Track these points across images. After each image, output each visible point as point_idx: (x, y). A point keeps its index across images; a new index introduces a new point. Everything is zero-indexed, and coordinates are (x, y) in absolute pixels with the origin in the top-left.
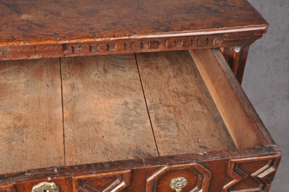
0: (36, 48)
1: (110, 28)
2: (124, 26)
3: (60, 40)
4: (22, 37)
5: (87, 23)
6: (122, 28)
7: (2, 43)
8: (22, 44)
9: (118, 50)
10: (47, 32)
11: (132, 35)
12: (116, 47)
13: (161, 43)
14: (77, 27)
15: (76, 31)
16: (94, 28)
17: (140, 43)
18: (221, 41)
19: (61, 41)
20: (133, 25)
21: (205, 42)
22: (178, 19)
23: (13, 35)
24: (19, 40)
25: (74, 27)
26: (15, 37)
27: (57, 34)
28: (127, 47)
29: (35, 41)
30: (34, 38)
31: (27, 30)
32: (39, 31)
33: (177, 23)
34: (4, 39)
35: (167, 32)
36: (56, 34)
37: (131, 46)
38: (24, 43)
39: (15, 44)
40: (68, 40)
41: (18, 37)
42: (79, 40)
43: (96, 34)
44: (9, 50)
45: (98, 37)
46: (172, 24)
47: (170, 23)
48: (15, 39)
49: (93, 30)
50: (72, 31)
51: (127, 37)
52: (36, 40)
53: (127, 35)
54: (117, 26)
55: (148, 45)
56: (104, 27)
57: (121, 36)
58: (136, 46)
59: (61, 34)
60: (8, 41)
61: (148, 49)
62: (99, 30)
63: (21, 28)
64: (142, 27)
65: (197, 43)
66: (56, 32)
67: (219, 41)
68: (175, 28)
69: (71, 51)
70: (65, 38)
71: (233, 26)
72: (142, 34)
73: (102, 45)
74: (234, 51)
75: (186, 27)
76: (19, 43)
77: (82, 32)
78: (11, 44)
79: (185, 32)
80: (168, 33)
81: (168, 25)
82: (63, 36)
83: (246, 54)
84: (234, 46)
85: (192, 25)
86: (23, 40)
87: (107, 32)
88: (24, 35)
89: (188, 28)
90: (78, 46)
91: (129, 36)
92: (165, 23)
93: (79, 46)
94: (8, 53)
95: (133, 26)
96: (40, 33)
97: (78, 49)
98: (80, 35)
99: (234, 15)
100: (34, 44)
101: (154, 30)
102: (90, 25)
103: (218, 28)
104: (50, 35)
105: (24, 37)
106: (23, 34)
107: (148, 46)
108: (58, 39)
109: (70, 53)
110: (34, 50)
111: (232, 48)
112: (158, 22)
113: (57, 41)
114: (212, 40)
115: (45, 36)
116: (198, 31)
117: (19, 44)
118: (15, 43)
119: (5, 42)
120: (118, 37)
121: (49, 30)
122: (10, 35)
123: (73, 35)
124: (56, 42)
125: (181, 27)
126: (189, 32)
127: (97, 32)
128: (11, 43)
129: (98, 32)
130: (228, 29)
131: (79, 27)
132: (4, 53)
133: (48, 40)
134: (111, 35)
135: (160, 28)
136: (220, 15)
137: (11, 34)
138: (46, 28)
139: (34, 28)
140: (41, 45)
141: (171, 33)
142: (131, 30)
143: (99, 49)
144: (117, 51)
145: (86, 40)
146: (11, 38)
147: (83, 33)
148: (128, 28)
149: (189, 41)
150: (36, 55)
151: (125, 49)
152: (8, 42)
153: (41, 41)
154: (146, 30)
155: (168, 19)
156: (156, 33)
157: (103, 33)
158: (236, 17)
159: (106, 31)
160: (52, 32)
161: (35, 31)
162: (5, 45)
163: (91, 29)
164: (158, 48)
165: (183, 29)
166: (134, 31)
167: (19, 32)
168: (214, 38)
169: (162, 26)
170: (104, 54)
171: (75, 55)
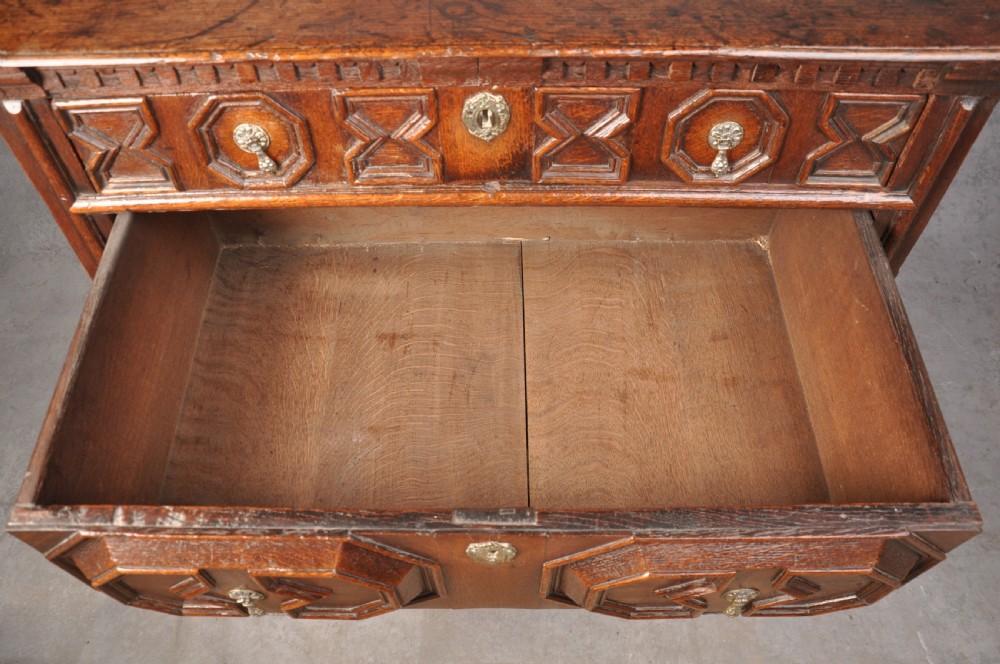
0: (480, 64)
1: (664, 22)
2: (698, 18)
3: (540, 47)
4: (450, 36)
5: (606, 6)
6: (694, 26)
7: (405, 49)
8: (449, 53)
9: (676, 79)
10: (510, 24)
11: (719, 47)
12: (671, 70)
13: (783, 71)
14: (582, 14)
15: (580, 25)
16: (623, 20)
17: (733, 65)
18: (936, 80)
19: (541, 51)
20: (722, 19)
21: (896, 78)
22: (834, 10)
23: (429, 29)
24: (443, 43)
25: (573, 13)
26: (434, 35)
27: (534, 30)
28: (699, 72)
29: (479, 47)
30: (477, 38)
31: (463, 17)
32: (488, 20)
33: (833, 22)
34: (409, 41)
35: (809, 44)
36: (530, 32)
37: (709, 71)
38: (455, 51)
39: (433, 54)
40: (558, 49)
41: (440, 36)
42: (585, 51)
43: (629, 38)
44: (419, 65)
45: (634, 47)
46: (821, 25)
47: (814, 20)
48: (433, 41)
49: (620, 25)
50: (570, 26)
51: (706, 52)
52: (481, 45)
53: (707, 44)
54: (681, 18)
55: (752, 72)
56: (648, 18)
57: (692, 48)
58: (720, 73)
59: (540, 31)
60: (418, 45)
61: (750, 81)
62: (637, 27)
63: (448, 11)
64: (744, 27)
65: (874, 78)
66: (530, 26)
67: (930, 79)
68: (828, 37)
69: (559, 75)
70: (550, 43)
71: (981, 44)
72: (745, 45)
73: (638, 64)
74: (960, 106)
75: (858, 37)
76: (442, 51)
77: (592, 28)
78: (424, 54)
79: (856, 51)
80: (811, 47)
81: (810, 25)
82: (548, 37)
83: (987, 114)
84: (964, 94)
85: (874, 31)
86: (451, 45)
87: (656, 34)
88: (456, 30)
89: (864, 39)
90: (578, 63)
91: (711, 48)
92: (802, 21)
93: (581, 62)
94: (415, 72)
95: (721, 21)
96: (492, 27)
97: (577, 69)
98: (588, 37)
99: (983, 13)
100: (476, 54)
101: (775, 37)
102: (614, 9)
103: (941, 45)
104: (516, 34)
105: (455, 34)
106: (454, 27)
107: (751, 74)
108: (534, 44)
109: (557, 79)
110: (473, 67)
111: (956, 98)
112: (783, 14)
113: (531, 49)
114: (913, 76)
115: (504, 35)
116: (889, 51)
117: (443, 53)
118: (434, 49)
119: (411, 48)
120: (683, 48)
121: (513, 18)
122: (422, 30)
123: (572, 36)
124: (529, 52)
125: (845, 33)
126: (866, 51)
127: (631, 31)
128: (424, 50)
129: (634, 32)
130: (966, 51)
131: (587, 16)
132: (406, 72)
133: (510, 46)
134: (667, 44)
135: (792, 33)
136: (943, 7)
137: (425, 28)
138: (507, 13)
139: (477, 14)
140: (491, 58)
141: (818, 50)
142: (716, 31)
143: (628, 73)
144: (672, 80)
145: (601, 52)
146: (426, 39)
147: (596, 33)
148: (708, 25)
149: (856, 71)
150: (477, 78)
151: (692, 78)
152: (417, 47)
153: (493, 48)
154: (755, 35)
155: (810, 8)
156: (780, 45)
157: (645, 36)
158: (986, 17)
159: (654, 30)
160: (521, 26)
161: (480, 20)
162: (410, 55)
163: (617, 22)
164: (775, 81)
165: (849, 41)
166: (724, 35)
167: (444, 23)
168: (921, 70)
169: (795, 26)
170: (639, 84)
171: (568, 84)
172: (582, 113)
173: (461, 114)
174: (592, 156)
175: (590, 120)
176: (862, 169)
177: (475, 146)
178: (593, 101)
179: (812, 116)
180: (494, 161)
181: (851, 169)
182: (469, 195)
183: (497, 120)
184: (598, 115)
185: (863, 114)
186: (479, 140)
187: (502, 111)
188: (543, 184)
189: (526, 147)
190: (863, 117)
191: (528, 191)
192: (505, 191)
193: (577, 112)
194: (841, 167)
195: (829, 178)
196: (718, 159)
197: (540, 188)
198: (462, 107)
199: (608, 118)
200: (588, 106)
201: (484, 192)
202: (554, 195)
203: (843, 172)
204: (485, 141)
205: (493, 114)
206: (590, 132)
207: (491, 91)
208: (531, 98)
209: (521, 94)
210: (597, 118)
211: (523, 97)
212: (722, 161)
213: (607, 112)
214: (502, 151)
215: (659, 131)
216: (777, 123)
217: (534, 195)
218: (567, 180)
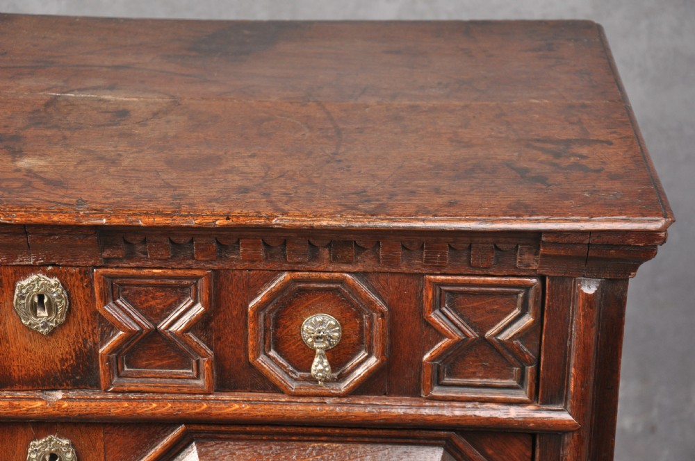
0: (29, 236)
3: (87, 216)
9: (248, 258)
10: (63, 197)
11: (276, 217)
12: (241, 249)
15: (137, 198)
17: (307, 243)
18: (538, 257)
21: (491, 255)
22: (420, 189)
25: (136, 190)
27: (86, 202)
29: (23, 213)
30: (22, 207)
31: (16, 190)
32: (43, 193)
33: (412, 198)
36: (81, 203)
37: (282, 250)
40: (106, 217)
43: (184, 209)
45: (186, 217)
46: (396, 200)
47: (392, 196)
49: (181, 199)
50: (127, 198)
51: (262, 222)
52: (25, 211)
53: (264, 215)
54: (249, 195)
55: (330, 251)
58: (294, 251)
59: (94, 202)
61: (331, 261)
62: (197, 201)
63: (4, 185)
64: (312, 201)
65: (469, 256)
66: (83, 198)
67: (531, 257)
69: (120, 252)
70: (100, 212)
72: (304, 216)
73: (203, 241)
75: (432, 209)
79: (424, 220)
82: (99, 207)
85: (452, 204)
87: (214, 206)
90: (139, 238)
91: (268, 218)
92: (378, 197)
93: (143, 238)
96: (43, 198)
97: (140, 247)
98: (141, 208)
99: (585, 191)
100: (18, 220)
101: (340, 210)
102: (181, 187)
104: (66, 204)
107: (330, 253)
108: (82, 212)
109: (118, 258)
110: (23, 240)
112: (361, 192)
113: (77, 217)
114: (513, 253)
115: (53, 204)
116: (460, 220)
120: (238, 218)
121: (70, 192)
124: (75, 219)
125: (418, 206)
127: (189, 204)
130: (546, 221)
133: (55, 213)
134: (221, 213)
135: (360, 206)
136: (544, 187)
139: (34, 188)
141: (382, 220)
142: (280, 205)
143: (195, 252)
144: (244, 260)
145: (152, 221)
147: (151, 205)
148: (274, 200)
149: (444, 248)
150: (29, 254)
151: (266, 258)
153: (37, 215)
155: (395, 187)
157: (202, 208)
158: (586, 195)
159: (213, 203)
160: (75, 198)
161: (34, 192)
163: (178, 197)
165: (420, 212)
166: (287, 207)
169: (368, 201)
170: (210, 266)
171: (132, 264)
172: (152, 303)
173: (12, 300)
174: (170, 358)
175: (162, 310)
176: (501, 378)
177: (31, 341)
178: (163, 287)
179: (413, 305)
180: (53, 361)
181: (487, 378)
182: (23, 403)
183: (54, 308)
184: (170, 305)
185: (475, 304)
186: (35, 332)
187: (59, 297)
188: (113, 392)
189: (90, 344)
190: (477, 308)
191: (95, 400)
192: (68, 399)
193: (147, 301)
194: (473, 375)
195: (462, 389)
196: (317, 360)
197: (111, 396)
198: (14, 291)
199: (182, 308)
200: (158, 294)
201: (40, 399)
202: (126, 405)
203: (477, 381)
204: (41, 334)
205: (49, 299)
206: (163, 326)
207: (45, 273)
208: (91, 282)
209: (79, 277)
210: (171, 308)
211: (82, 280)
212: (322, 363)
213: (181, 302)
214: (61, 348)
215: (241, 324)
216: (375, 314)
217: (103, 404)
218: (142, 388)
